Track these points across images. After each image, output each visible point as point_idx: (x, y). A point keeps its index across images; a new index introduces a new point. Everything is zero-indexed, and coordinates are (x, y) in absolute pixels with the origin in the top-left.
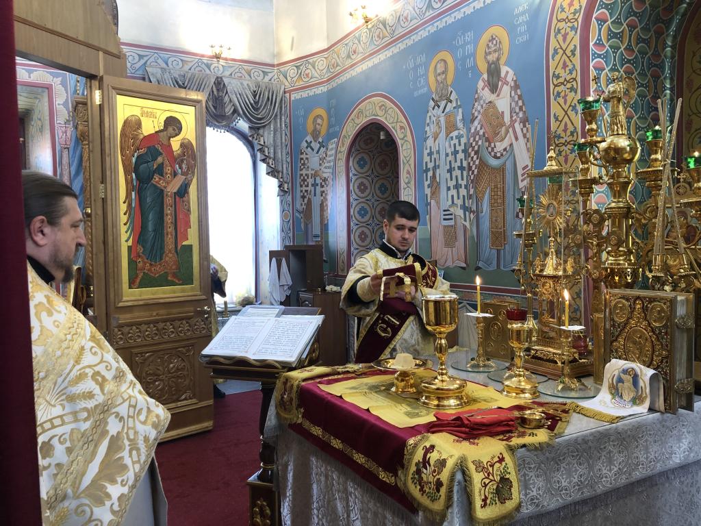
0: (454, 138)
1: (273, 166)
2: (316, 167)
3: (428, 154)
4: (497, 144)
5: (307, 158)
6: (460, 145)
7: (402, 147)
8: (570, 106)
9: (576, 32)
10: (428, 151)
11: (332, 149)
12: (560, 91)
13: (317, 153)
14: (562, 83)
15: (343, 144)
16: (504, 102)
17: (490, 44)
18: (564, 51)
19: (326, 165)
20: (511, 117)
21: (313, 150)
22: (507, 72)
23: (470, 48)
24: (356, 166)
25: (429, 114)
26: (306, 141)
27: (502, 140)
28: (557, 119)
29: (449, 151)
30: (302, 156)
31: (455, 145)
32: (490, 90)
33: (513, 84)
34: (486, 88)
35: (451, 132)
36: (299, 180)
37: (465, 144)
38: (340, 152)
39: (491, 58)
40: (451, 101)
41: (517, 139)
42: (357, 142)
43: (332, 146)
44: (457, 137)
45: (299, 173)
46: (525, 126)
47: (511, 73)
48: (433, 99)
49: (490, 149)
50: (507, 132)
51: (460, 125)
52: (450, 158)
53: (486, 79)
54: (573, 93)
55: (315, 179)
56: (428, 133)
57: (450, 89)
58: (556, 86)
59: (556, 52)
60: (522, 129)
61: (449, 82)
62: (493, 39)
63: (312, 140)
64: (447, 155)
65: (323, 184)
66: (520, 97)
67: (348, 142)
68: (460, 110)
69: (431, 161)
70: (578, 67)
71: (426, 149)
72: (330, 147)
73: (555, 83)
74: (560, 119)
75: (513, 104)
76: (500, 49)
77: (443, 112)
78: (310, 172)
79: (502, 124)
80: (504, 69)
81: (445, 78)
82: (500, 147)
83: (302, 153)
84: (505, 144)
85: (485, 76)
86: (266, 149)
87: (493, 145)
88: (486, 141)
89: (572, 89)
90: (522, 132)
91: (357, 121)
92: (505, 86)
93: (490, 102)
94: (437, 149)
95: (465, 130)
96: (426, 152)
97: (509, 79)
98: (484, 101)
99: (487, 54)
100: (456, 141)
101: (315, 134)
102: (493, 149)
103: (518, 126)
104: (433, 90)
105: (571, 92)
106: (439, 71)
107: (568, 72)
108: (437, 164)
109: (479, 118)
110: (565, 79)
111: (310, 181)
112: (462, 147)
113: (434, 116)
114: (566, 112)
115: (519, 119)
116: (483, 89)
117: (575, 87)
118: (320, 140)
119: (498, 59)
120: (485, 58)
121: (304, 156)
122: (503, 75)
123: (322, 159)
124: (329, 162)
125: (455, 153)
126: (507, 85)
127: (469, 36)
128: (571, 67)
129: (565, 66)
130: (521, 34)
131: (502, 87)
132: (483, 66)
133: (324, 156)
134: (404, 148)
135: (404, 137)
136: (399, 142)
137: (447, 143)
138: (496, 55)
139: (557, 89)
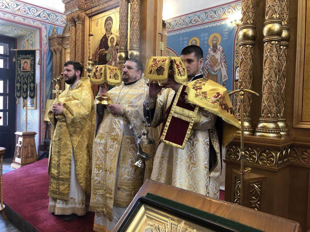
16: (218, 56)
20: (221, 60)
22: (220, 47)
23: (206, 38)
27: (217, 67)
28: (236, 63)
33: (222, 51)
34: (212, 51)
37: (203, 67)
39: (214, 42)
41: (222, 67)
50: (219, 65)
59: (237, 44)
62: (215, 37)
75: (222, 57)
76: (217, 40)
79: (217, 62)
80: (219, 46)
82: (216, 69)
84: (218, 68)
85: (212, 47)
87: (213, 68)
93: (213, 55)
97: (220, 49)
98: (211, 55)
99: (212, 41)
103: (223, 63)
106: (193, 43)
109: (209, 59)
115: (223, 61)
119: (217, 43)
120: (212, 42)
122: (218, 48)
126: (220, 51)
127: (206, 34)
130: (225, 37)
132: (211, 44)
138: (216, 42)
139: (237, 54)
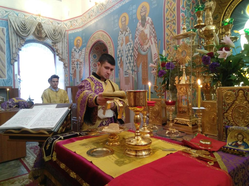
0: (129, 45)
1: (61, 57)
2: (78, 58)
3: (119, 51)
4: (145, 46)
5: (74, 55)
6: (131, 47)
7: (109, 49)
8: (173, 30)
9: (175, 2)
10: (119, 50)
11: (83, 52)
12: (169, 25)
13: (78, 53)
14: (170, 22)
15: (88, 49)
16: (147, 30)
17: (142, 9)
18: (171, 10)
19: (81, 57)
20: (150, 36)
21: (76, 52)
22: (149, 19)
23: (134, 11)
24: (93, 57)
25: (119, 37)
26: (74, 49)
27: (147, 44)
28: (167, 35)
29: (127, 50)
30: (72, 54)
31: (129, 47)
32: (142, 26)
33: (151, 23)
34: (141, 26)
35: (127, 43)
36: (71, 63)
37: (133, 47)
38: (87, 52)
39: (142, 14)
40: (127, 31)
41: (152, 44)
42: (93, 48)
43: (84, 50)
44: (129, 44)
45: (71, 60)
46: (155, 39)
47: (150, 19)
48: (121, 31)
49: (142, 48)
50: (148, 41)
51: (131, 40)
52: (127, 52)
53: (141, 22)
54: (174, 25)
55: (77, 62)
56: (119, 43)
57: (127, 27)
58: (167, 23)
59: (167, 10)
60: (154, 40)
61: (127, 24)
62: (143, 7)
63: (76, 48)
64: (126, 51)
65: (80, 64)
66: (153, 28)
67: (89, 48)
68: (131, 34)
69: (120, 54)
70: (176, 15)
71: (118, 49)
72: (83, 51)
73: (167, 21)
74: (169, 35)
75: (151, 31)
76: (146, 10)
77: (124, 36)
78: (75, 60)
79: (146, 39)
80: (147, 18)
81: (125, 23)
82: (146, 47)
83: (72, 53)
84: (148, 46)
85: (140, 21)
86: (59, 51)
87: (143, 47)
88: (140, 45)
89: (174, 23)
90: (154, 41)
91: (93, 41)
92: (148, 24)
93: (142, 31)
94: (122, 49)
95: (132, 42)
96: (118, 51)
97: (149, 21)
98: (140, 30)
99: (141, 13)
100: (129, 46)
101: (77, 46)
102: (143, 48)
103: (152, 39)
104: (121, 28)
105: (173, 24)
106: (123, 20)
107: (172, 17)
108: (122, 55)
109: (138, 37)
110: (171, 20)
111: (76, 63)
112: (132, 48)
113: (121, 37)
114: (171, 32)
115: (153, 36)
116: (139, 26)
117: (175, 22)
118: (79, 48)
119: (145, 14)
120: (140, 14)
121: (73, 54)
122: (147, 20)
123: (80, 55)
124: (83, 56)
125: (129, 50)
126: (149, 24)
127: (134, 6)
128: (173, 15)
129: (171, 15)
130: (154, 4)
131: (147, 25)
132: (139, 17)
133: (81, 54)
134: (110, 50)
135: (110, 46)
136: (108, 48)
137: (126, 47)
138: (144, 13)
139: (168, 24)
